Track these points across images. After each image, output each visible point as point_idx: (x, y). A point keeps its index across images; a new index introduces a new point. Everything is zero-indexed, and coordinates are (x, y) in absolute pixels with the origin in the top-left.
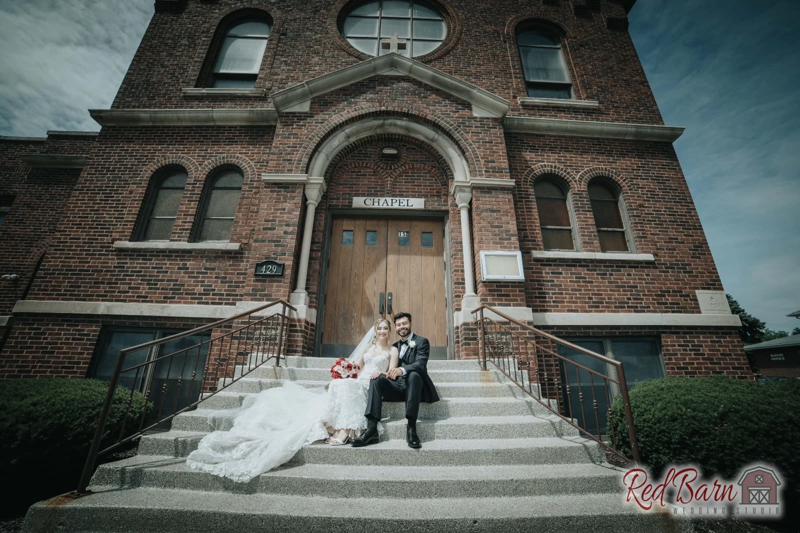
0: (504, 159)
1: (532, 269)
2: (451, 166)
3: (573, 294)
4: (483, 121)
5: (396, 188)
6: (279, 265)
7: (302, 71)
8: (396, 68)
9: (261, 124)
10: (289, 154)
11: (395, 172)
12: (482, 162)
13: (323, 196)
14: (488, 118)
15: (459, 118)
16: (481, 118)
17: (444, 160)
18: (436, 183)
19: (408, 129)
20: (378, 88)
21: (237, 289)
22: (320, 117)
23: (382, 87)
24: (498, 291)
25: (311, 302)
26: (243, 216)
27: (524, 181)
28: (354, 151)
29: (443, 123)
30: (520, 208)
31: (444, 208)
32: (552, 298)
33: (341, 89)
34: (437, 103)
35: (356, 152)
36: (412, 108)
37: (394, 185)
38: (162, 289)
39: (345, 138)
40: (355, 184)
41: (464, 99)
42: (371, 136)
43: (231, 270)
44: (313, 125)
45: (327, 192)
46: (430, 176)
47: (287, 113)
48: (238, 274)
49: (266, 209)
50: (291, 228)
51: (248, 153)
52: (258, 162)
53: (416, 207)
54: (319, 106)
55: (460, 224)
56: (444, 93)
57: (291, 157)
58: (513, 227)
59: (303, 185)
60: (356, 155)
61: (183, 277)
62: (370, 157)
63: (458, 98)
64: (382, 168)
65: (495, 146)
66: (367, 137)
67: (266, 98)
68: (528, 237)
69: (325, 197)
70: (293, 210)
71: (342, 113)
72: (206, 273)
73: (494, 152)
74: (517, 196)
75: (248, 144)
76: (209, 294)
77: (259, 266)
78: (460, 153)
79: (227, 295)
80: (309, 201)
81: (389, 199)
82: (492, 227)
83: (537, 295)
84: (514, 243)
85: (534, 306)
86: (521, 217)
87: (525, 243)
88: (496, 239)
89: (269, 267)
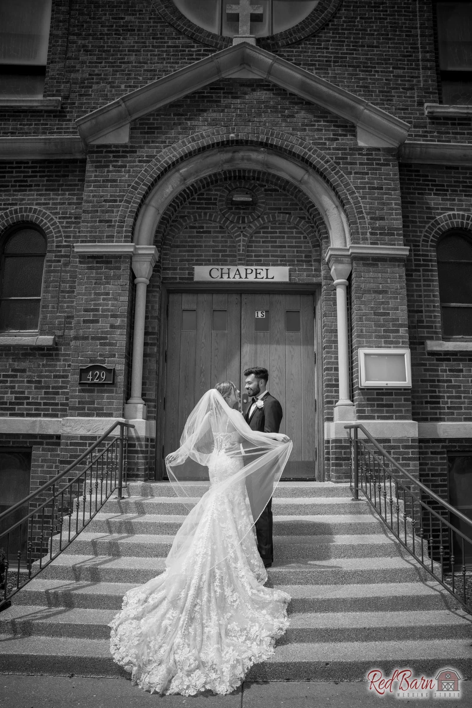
0: (397, 214)
1: (425, 365)
2: (325, 219)
4: (371, 154)
5: (252, 251)
6: (109, 371)
7: (112, 65)
8: (250, 66)
9: (62, 158)
10: (107, 212)
11: (250, 227)
12: (367, 219)
13: (156, 266)
14: (378, 149)
15: (338, 149)
16: (369, 149)
17: (316, 210)
18: (305, 242)
19: (267, 165)
20: (224, 102)
21: (57, 396)
22: (144, 152)
23: (230, 101)
24: (378, 400)
25: (149, 412)
26: (52, 297)
27: (424, 240)
28: (192, 195)
29: (315, 159)
30: (415, 280)
31: (315, 280)
32: (447, 403)
33: (172, 105)
34: (307, 125)
35: (196, 196)
36: (272, 135)
37: (248, 246)
39: (180, 181)
40: (195, 246)
41: (346, 118)
42: (215, 175)
43: (46, 371)
44: (137, 166)
45: (159, 262)
46: (297, 233)
47: (99, 146)
48: (55, 376)
49: (85, 294)
50: (119, 319)
51: (48, 204)
52: (64, 218)
53: (278, 279)
54: (141, 133)
55: (335, 304)
56: (318, 108)
57: (109, 216)
58: (402, 314)
59: (130, 257)
60: (196, 201)
62: (215, 204)
63: (337, 117)
64: (232, 222)
65: (386, 194)
66: (210, 176)
67: (64, 112)
68: (422, 322)
69: (157, 268)
70: (120, 295)
71: (174, 145)
72: (16, 376)
73: (384, 204)
74: (413, 262)
75: (46, 190)
76: (22, 404)
77: (83, 372)
78: (338, 203)
79: (45, 404)
80: (138, 280)
81: (242, 269)
82: (375, 314)
83: (429, 400)
84: (402, 337)
85: (423, 414)
86: (415, 293)
87: (419, 330)
88: (379, 331)
89: (97, 373)
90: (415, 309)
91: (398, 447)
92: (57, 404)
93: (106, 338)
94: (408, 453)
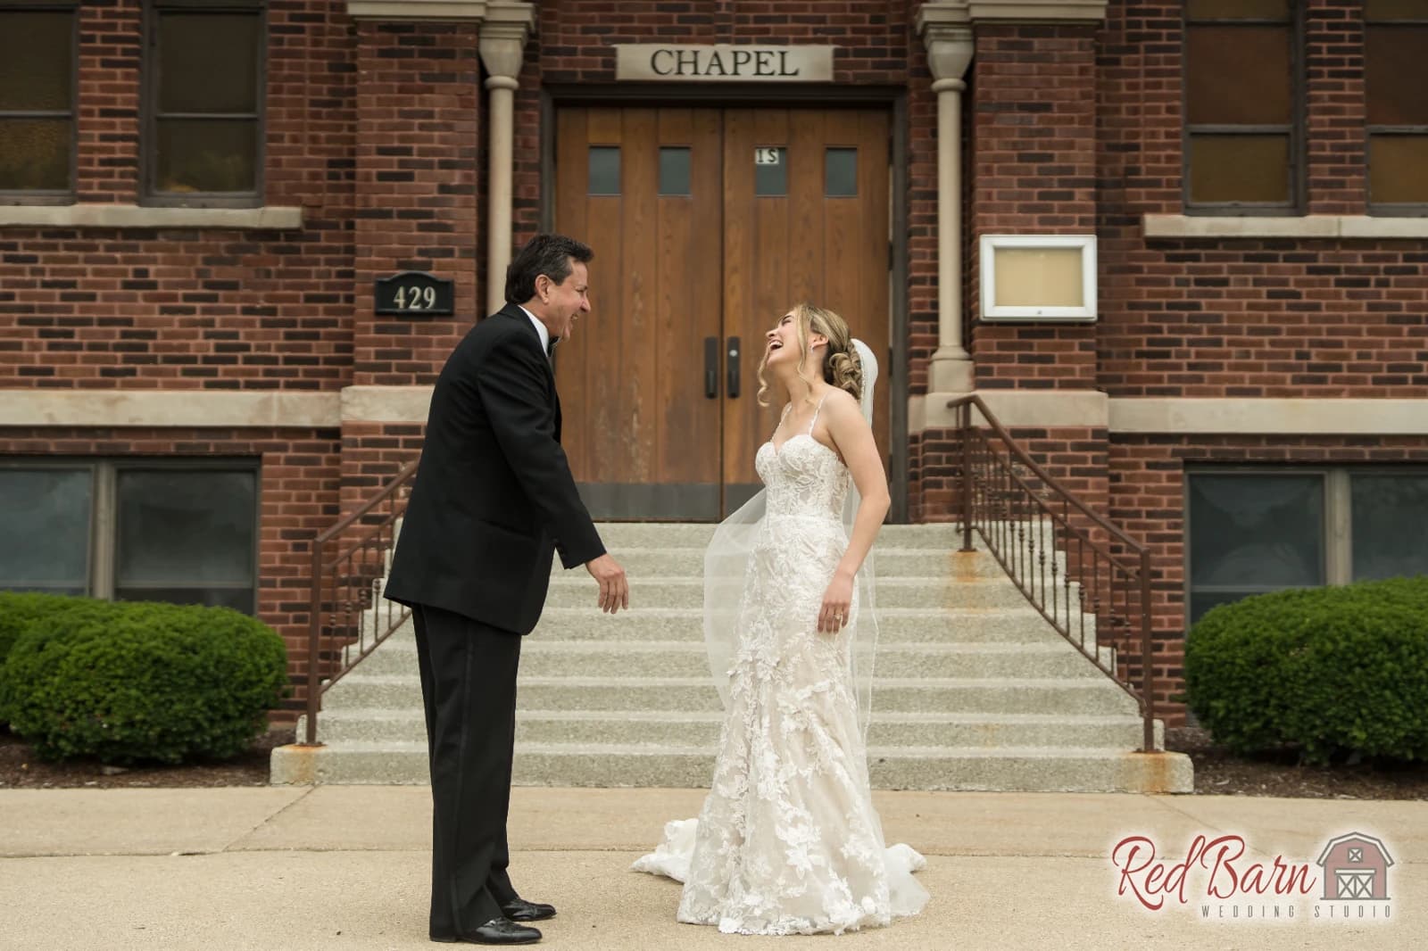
1: (1139, 270)
3: (1253, 344)
6: (441, 286)
13: (528, 47)
21: (313, 343)
24: (1021, 346)
26: (290, 115)
30: (1125, 74)
31: (892, 76)
32: (1187, 355)
38: (92, 347)
43: (287, 287)
48: (309, 298)
49: (377, 114)
50: (458, 173)
53: (807, 75)
58: (1083, 157)
59: (474, 29)
61: (143, 310)
68: (1136, 171)
69: (533, 51)
70: (457, 116)
72: (214, 298)
76: (234, 361)
77: (384, 289)
79: (288, 361)
80: (494, 80)
81: (726, 51)
82: (1022, 158)
83: (1145, 348)
84: (1081, 209)
85: (1131, 379)
86: (1124, 105)
87: (1129, 190)
88: (1029, 196)
89: (415, 293)
90: (1123, 141)
91: (1063, 447)
92: (315, 361)
93: (429, 215)
94: (1084, 460)
